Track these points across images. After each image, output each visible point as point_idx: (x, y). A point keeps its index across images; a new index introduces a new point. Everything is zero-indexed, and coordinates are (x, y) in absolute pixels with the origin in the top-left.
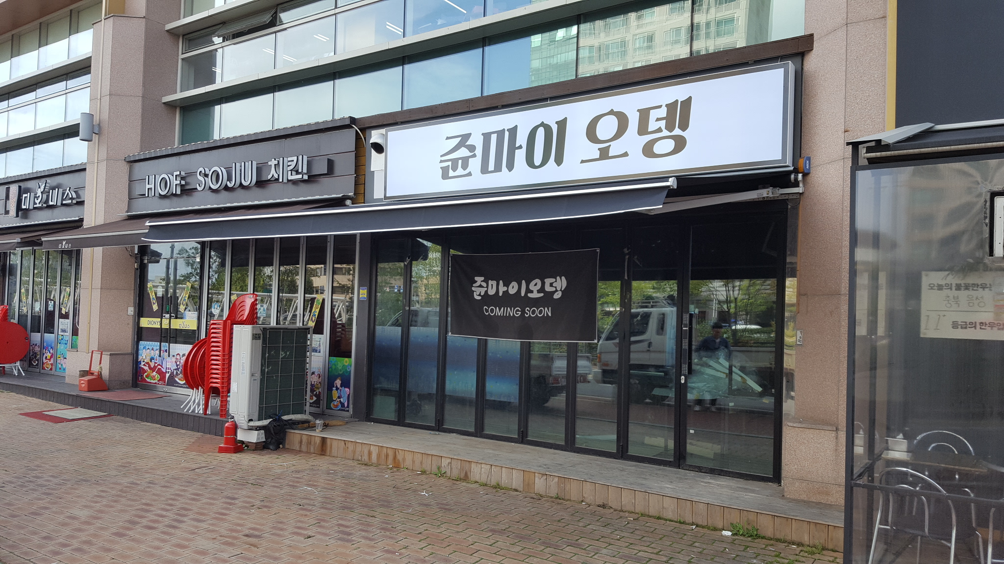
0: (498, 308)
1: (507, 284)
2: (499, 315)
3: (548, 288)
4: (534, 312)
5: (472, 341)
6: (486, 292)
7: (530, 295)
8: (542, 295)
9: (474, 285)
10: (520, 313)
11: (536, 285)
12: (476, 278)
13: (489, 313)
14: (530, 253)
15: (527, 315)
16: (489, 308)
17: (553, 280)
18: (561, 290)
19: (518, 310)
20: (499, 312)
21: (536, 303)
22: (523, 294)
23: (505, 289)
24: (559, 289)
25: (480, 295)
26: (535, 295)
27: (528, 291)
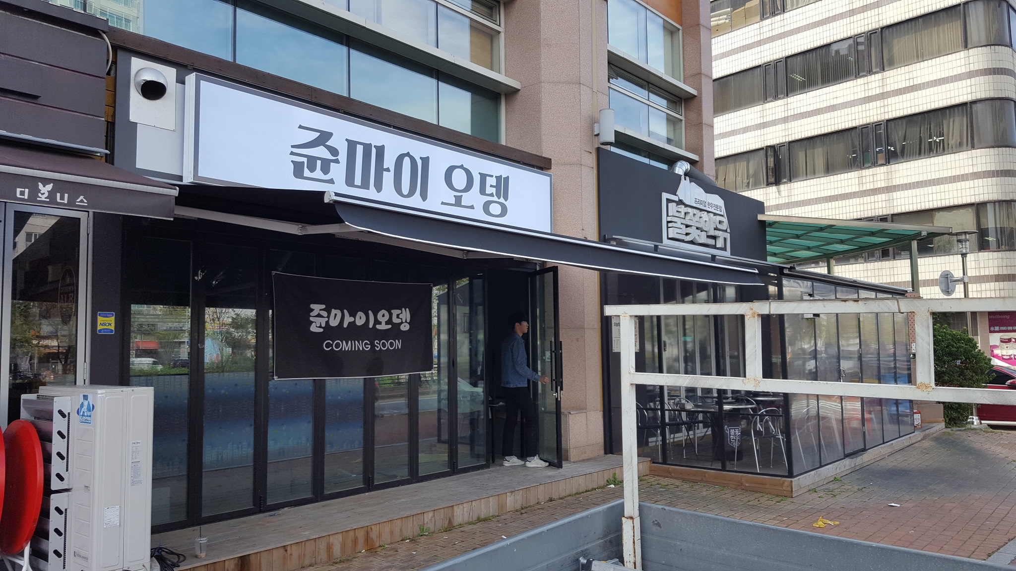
0: (344, 342)
1: (353, 314)
2: (347, 349)
3: (395, 320)
4: (384, 345)
5: (305, 382)
6: (327, 323)
7: (378, 327)
8: (390, 326)
9: (312, 314)
10: (370, 346)
11: (383, 316)
12: (312, 306)
13: (332, 348)
14: (373, 281)
15: (378, 347)
16: (333, 342)
17: (399, 311)
18: (406, 322)
19: (366, 344)
20: (346, 346)
21: (384, 335)
22: (371, 326)
23: (352, 319)
24: (404, 321)
25: (320, 327)
26: (383, 327)
27: (377, 322)
